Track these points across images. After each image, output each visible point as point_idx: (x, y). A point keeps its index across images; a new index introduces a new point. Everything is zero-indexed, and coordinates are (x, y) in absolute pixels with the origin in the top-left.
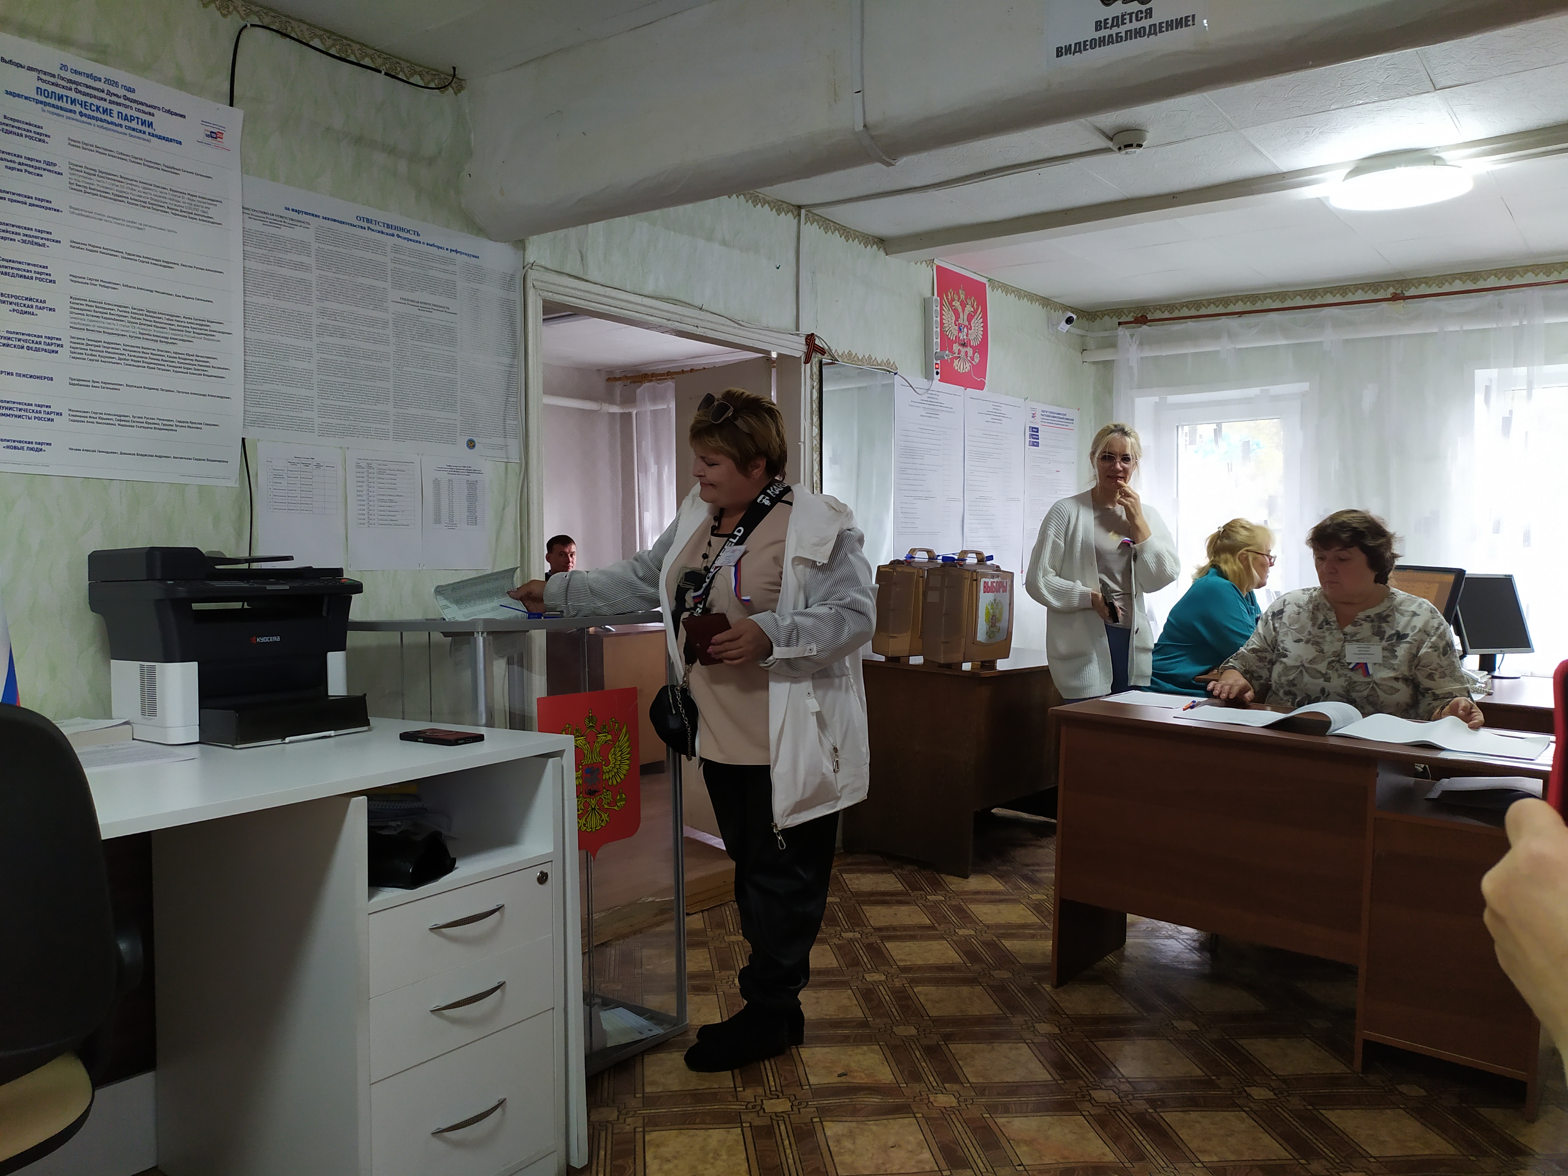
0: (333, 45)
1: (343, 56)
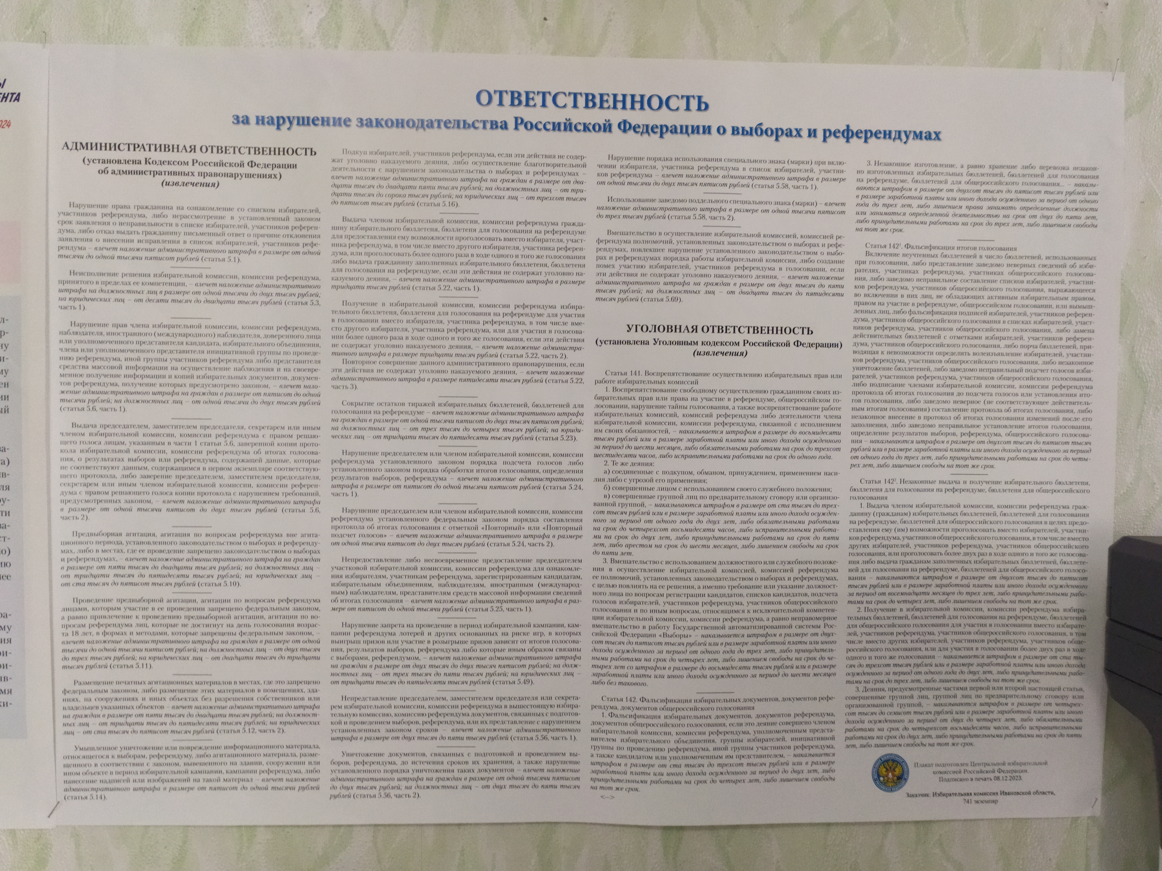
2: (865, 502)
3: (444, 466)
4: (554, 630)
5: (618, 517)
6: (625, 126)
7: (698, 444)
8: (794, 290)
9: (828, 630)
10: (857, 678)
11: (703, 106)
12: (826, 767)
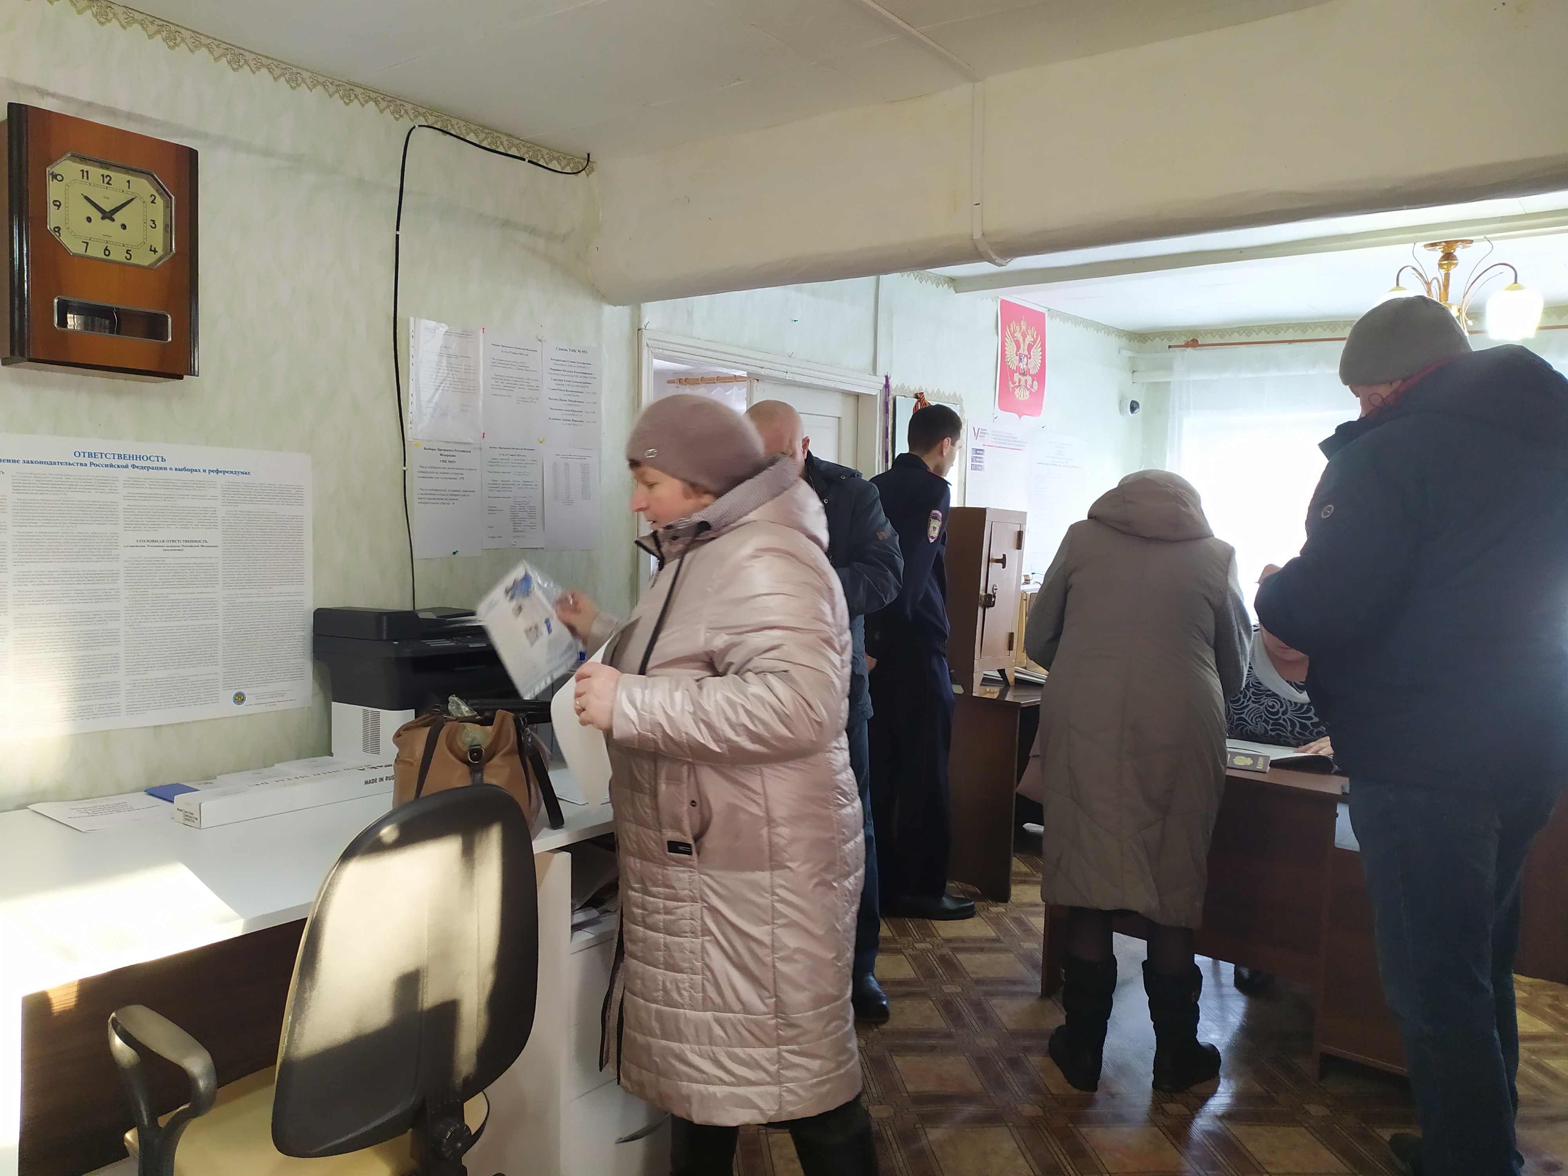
0: (486, 138)
1: (493, 147)
2: (228, 602)
3: (62, 595)
4: (109, 656)
5: (134, 612)
6: (134, 466)
7: (165, 583)
8: (200, 527)
9: (216, 649)
10: (226, 665)
11: (163, 460)
12: (216, 698)
